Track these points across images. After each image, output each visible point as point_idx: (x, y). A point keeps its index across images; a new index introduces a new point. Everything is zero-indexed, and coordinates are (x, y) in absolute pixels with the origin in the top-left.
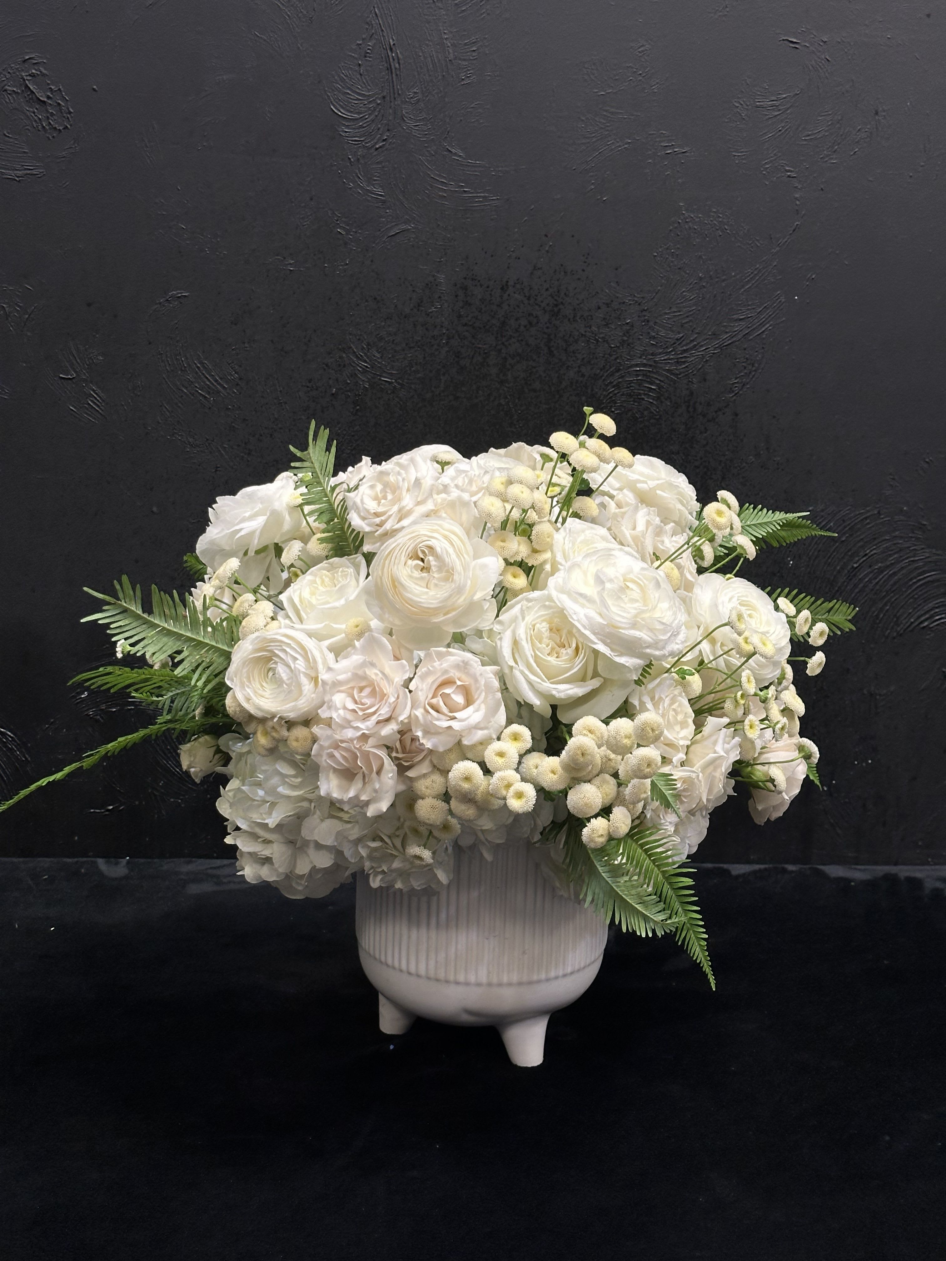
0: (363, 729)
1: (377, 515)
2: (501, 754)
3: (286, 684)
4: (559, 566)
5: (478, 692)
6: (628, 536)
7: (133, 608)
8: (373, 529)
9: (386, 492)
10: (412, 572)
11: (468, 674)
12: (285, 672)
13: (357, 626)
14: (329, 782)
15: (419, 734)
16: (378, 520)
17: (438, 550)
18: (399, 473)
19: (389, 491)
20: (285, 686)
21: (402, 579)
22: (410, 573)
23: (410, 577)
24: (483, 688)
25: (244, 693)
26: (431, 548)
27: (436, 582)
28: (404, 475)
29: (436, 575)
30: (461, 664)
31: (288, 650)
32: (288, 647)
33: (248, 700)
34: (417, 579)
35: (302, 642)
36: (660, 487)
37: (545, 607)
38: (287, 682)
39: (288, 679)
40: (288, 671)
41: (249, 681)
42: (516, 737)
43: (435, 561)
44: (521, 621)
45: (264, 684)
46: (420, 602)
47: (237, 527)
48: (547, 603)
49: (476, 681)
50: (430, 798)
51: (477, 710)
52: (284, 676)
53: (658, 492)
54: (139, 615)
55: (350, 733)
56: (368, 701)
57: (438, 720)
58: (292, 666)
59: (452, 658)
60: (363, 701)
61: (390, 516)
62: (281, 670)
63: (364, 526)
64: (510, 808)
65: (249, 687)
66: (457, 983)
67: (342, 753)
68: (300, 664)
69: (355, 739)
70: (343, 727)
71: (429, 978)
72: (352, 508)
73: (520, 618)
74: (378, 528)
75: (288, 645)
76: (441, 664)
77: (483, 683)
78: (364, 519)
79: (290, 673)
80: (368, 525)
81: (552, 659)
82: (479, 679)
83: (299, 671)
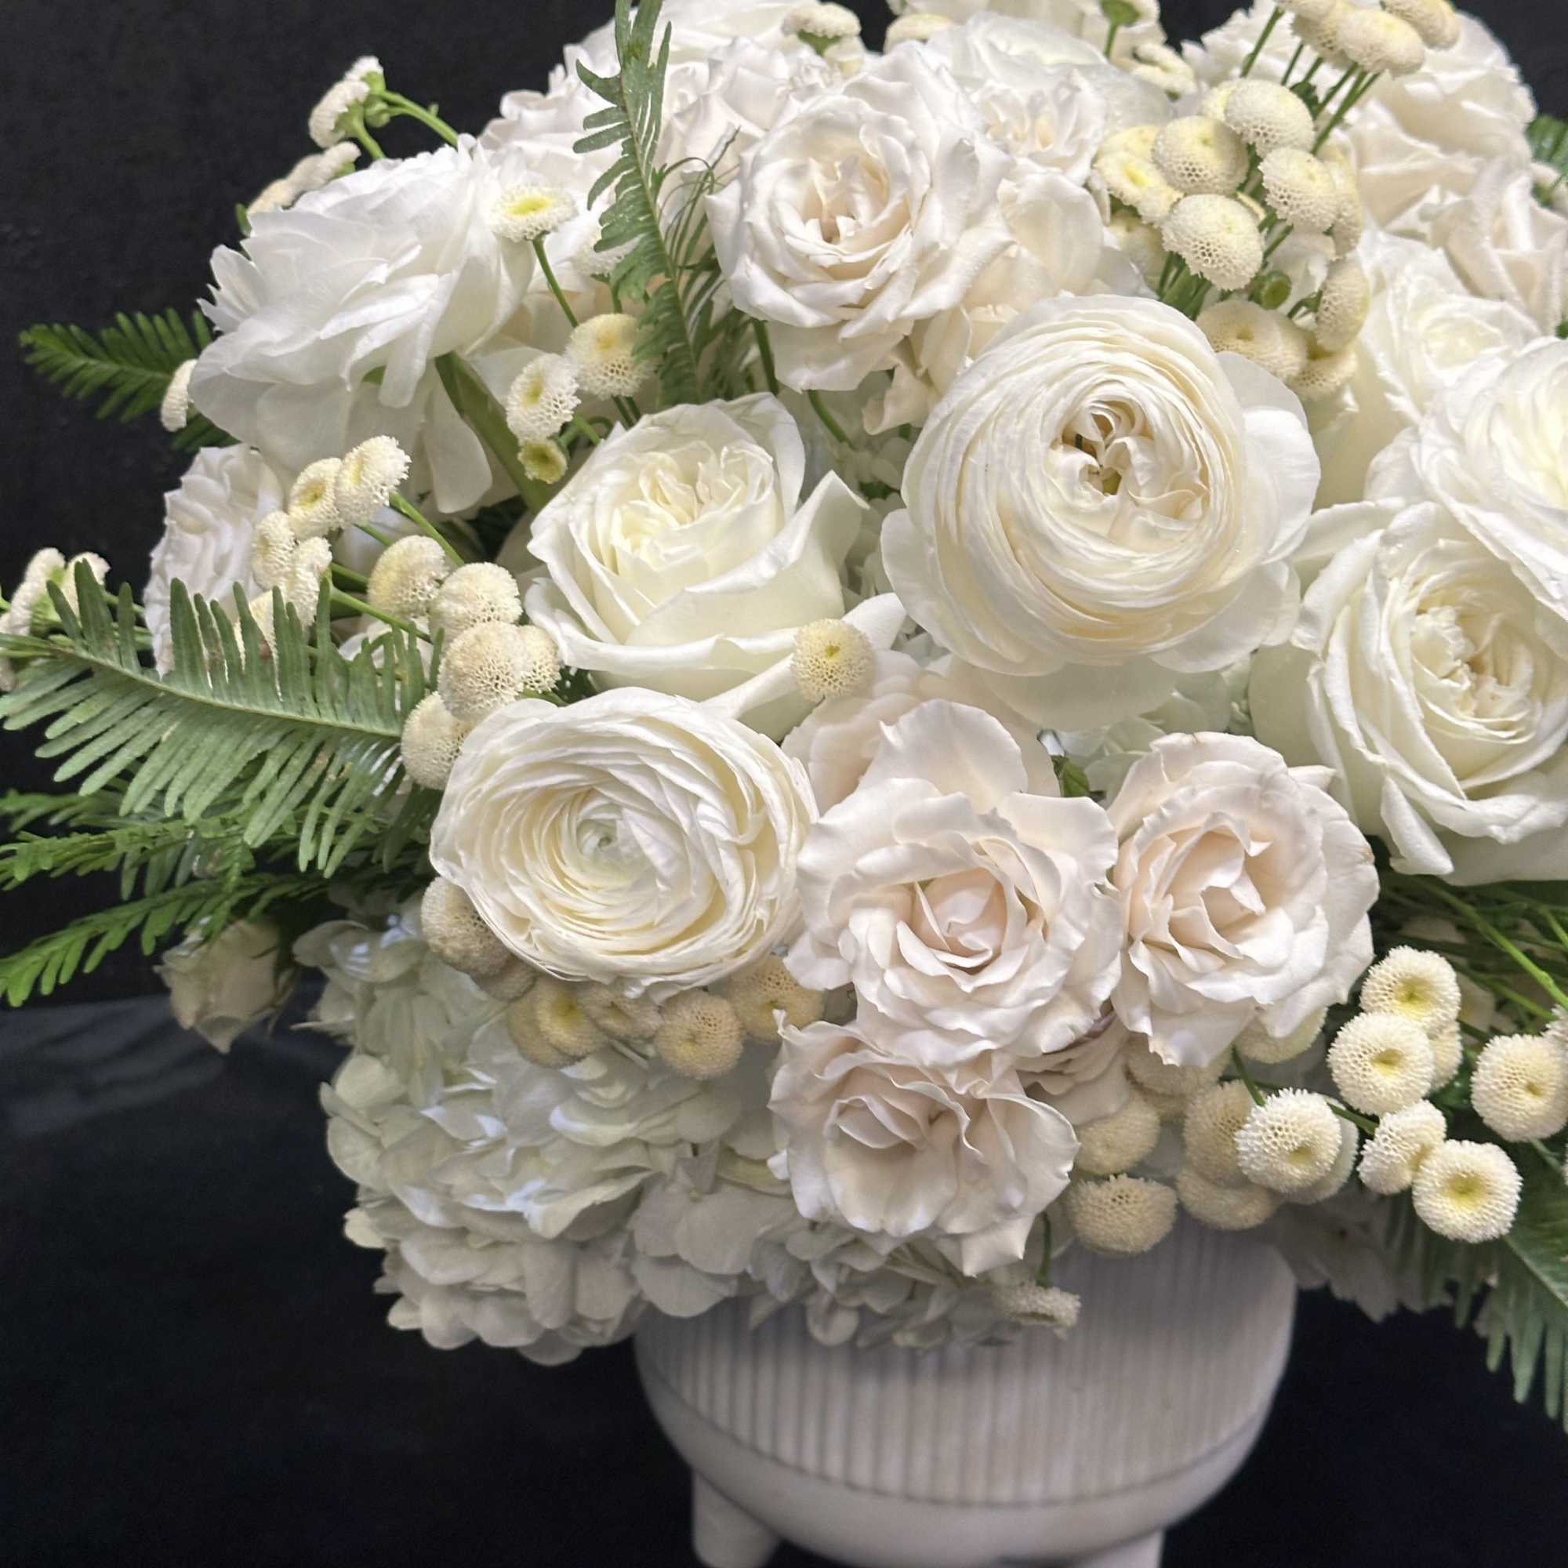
0: (978, 1038)
1: (839, 273)
2: (1388, 1058)
3: (664, 880)
4: (1388, 396)
5: (1304, 867)
6: (1501, 269)
7: (112, 662)
8: (829, 320)
9: (851, 190)
10: (1073, 494)
11: (1271, 814)
12: (655, 839)
13: (832, 651)
14: (825, 1174)
15: (1144, 1026)
16: (850, 289)
17: (1154, 414)
18: (886, 126)
19: (859, 187)
20: (660, 885)
21: (1047, 522)
22: (1067, 499)
23: (1071, 510)
24: (1321, 854)
25: (504, 898)
26: (1124, 409)
27: (1151, 521)
28: (909, 134)
29: (1144, 499)
30: (1255, 786)
31: (661, 768)
32: (658, 759)
33: (521, 922)
34: (1090, 515)
35: (710, 743)
36: (1470, 90)
37: (1438, 556)
38: (666, 872)
39: (669, 864)
40: (663, 834)
41: (519, 864)
42: (1413, 991)
43: (1142, 451)
44: (1376, 611)
45: (571, 871)
46: (1109, 595)
47: (352, 320)
48: (1442, 543)
49: (1298, 832)
50: (1123, 1177)
51: (1301, 926)
52: (657, 855)
53: (1468, 105)
54: (131, 680)
55: (927, 1049)
56: (981, 941)
57: (1200, 976)
58: (684, 822)
59: (1218, 766)
60: (962, 941)
61: (890, 278)
62: (639, 830)
63: (798, 308)
64: (1436, 1227)
65: (517, 882)
66: (991, 1505)
67: (892, 1103)
68: (712, 815)
69: (949, 1069)
70: (897, 1028)
71: (909, 1497)
72: (737, 249)
73: (1374, 599)
74: (845, 314)
75: (666, 755)
76: (1193, 793)
77: (1318, 837)
78: (783, 281)
79: (673, 843)
80: (812, 305)
81: (1468, 723)
82: (1307, 824)
83: (711, 837)
